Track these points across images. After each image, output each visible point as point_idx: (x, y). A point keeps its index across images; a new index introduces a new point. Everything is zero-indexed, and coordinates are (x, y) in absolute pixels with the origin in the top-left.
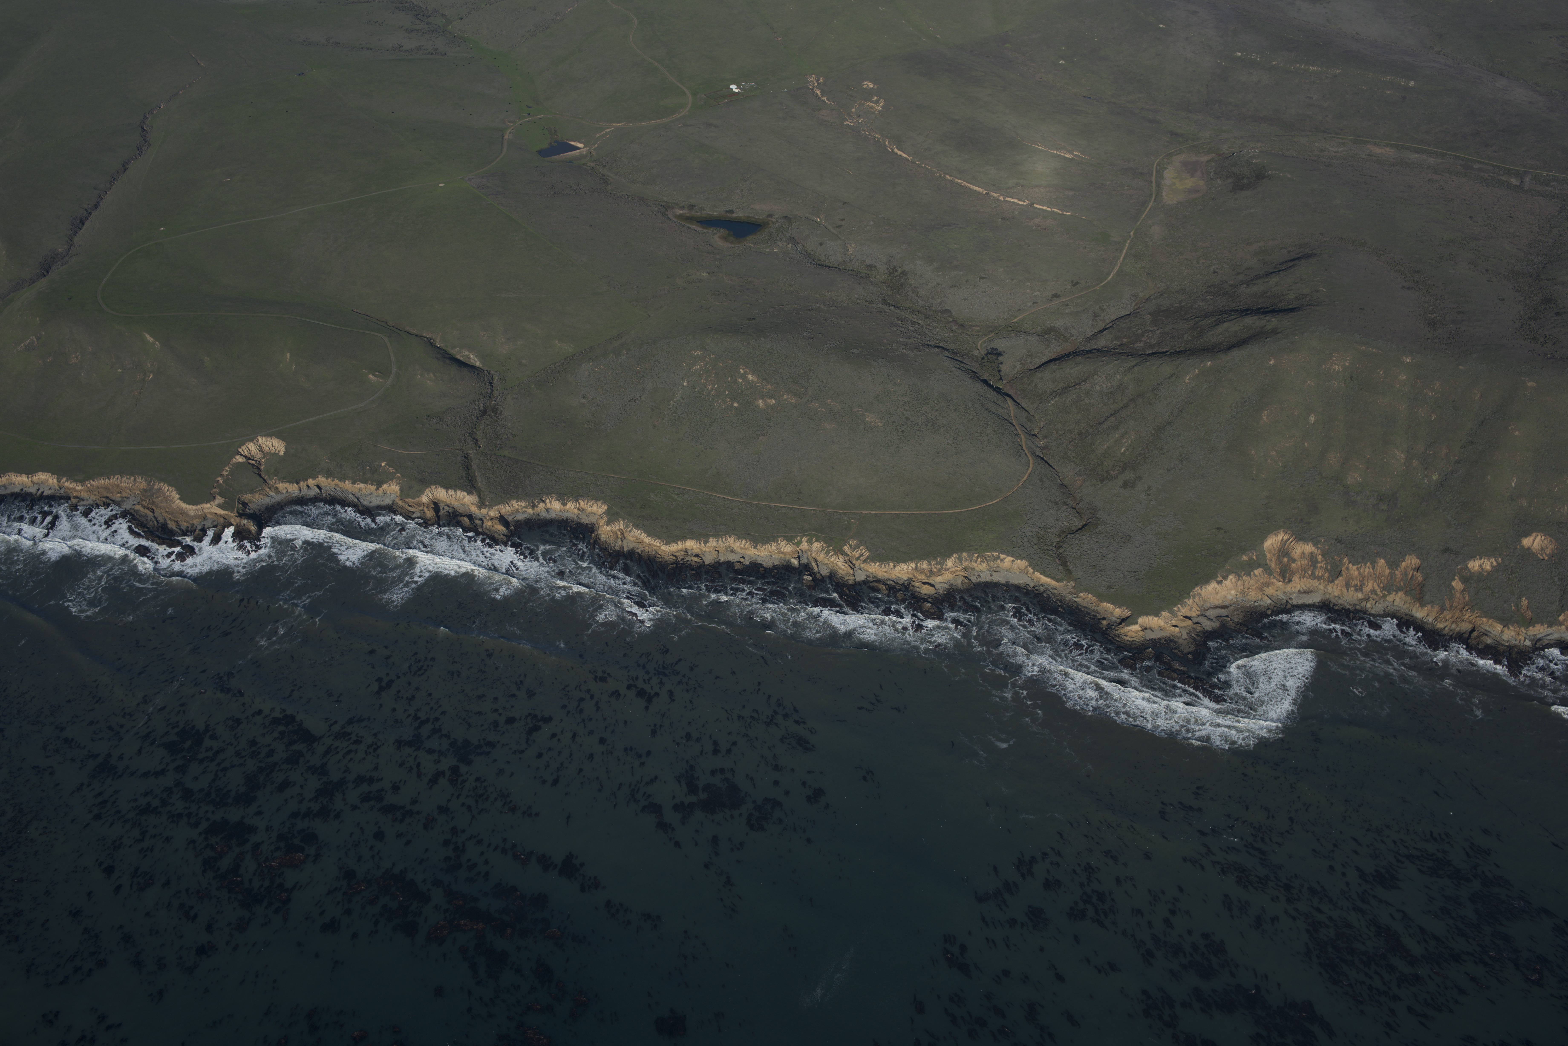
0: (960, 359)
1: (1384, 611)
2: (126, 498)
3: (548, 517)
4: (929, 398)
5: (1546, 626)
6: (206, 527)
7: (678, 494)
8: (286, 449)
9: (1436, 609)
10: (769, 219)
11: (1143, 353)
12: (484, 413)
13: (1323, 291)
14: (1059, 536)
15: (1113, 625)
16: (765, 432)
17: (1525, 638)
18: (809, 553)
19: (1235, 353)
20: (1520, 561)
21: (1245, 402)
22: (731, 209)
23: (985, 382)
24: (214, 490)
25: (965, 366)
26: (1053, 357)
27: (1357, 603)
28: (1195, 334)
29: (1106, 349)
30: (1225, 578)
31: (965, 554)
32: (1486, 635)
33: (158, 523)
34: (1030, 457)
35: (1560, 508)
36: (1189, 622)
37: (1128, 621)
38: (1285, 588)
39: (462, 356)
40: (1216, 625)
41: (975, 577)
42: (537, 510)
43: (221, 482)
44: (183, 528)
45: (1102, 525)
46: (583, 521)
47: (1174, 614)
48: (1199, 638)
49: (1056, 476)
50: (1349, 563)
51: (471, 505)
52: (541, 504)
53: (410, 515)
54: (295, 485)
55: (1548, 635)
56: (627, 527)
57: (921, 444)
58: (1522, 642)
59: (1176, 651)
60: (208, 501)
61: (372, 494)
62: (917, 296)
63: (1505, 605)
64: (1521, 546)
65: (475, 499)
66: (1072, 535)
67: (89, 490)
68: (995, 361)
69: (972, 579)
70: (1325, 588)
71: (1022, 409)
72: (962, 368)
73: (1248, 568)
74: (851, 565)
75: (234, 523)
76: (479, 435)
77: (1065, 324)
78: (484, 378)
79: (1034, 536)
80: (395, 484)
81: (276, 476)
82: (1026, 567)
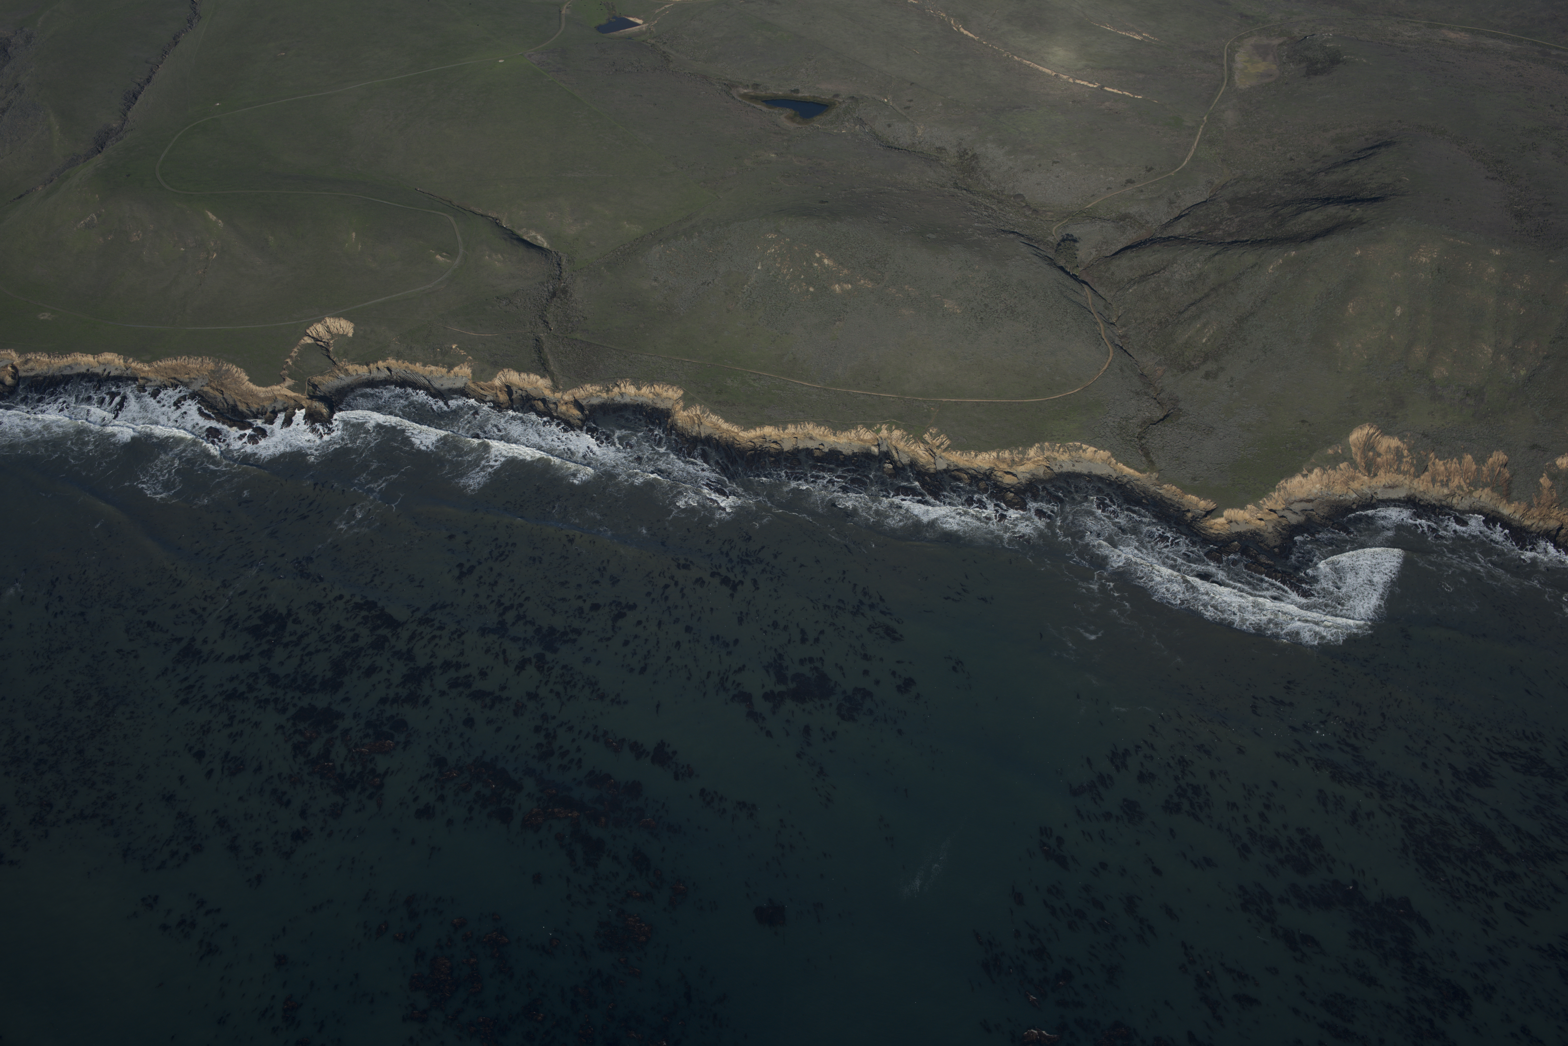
0: (1036, 245)
1: (1470, 507)
2: (194, 379)
3: (623, 401)
4: (1008, 284)
6: (276, 409)
7: (754, 380)
8: (354, 330)
9: (1524, 505)
10: (835, 99)
11: (1222, 241)
12: (554, 295)
13: (1406, 180)
14: (1141, 427)
15: (1198, 518)
16: (841, 317)
18: (889, 441)
19: (1320, 243)
21: (1330, 293)
22: (796, 88)
23: (1062, 269)
24: (284, 372)
25: (1041, 252)
26: (1129, 244)
27: (1443, 498)
28: (1276, 223)
29: (1184, 237)
30: (1310, 471)
31: (1047, 444)
33: (228, 404)
34: (1109, 346)
36: (1274, 516)
37: (1213, 513)
38: (1370, 483)
39: (529, 237)
40: (1301, 518)
41: (1057, 467)
42: (611, 394)
43: (290, 363)
44: (254, 410)
45: (1184, 416)
46: (658, 405)
47: (1259, 508)
48: (1285, 532)
49: (1136, 366)
50: (1435, 458)
51: (544, 389)
52: (616, 388)
53: (483, 398)
54: (365, 367)
56: (704, 412)
57: (1000, 331)
59: (1262, 545)
60: (278, 383)
61: (443, 376)
62: (989, 180)
65: (548, 383)
66: (1154, 426)
67: (157, 371)
68: (1071, 247)
69: (1054, 469)
70: (1411, 483)
71: (1099, 297)
72: (1038, 254)
73: (1333, 462)
74: (932, 453)
75: (306, 406)
76: (550, 317)
77: (1140, 210)
78: (552, 259)
79: (1117, 426)
80: (467, 367)
81: (346, 358)
82: (1109, 458)
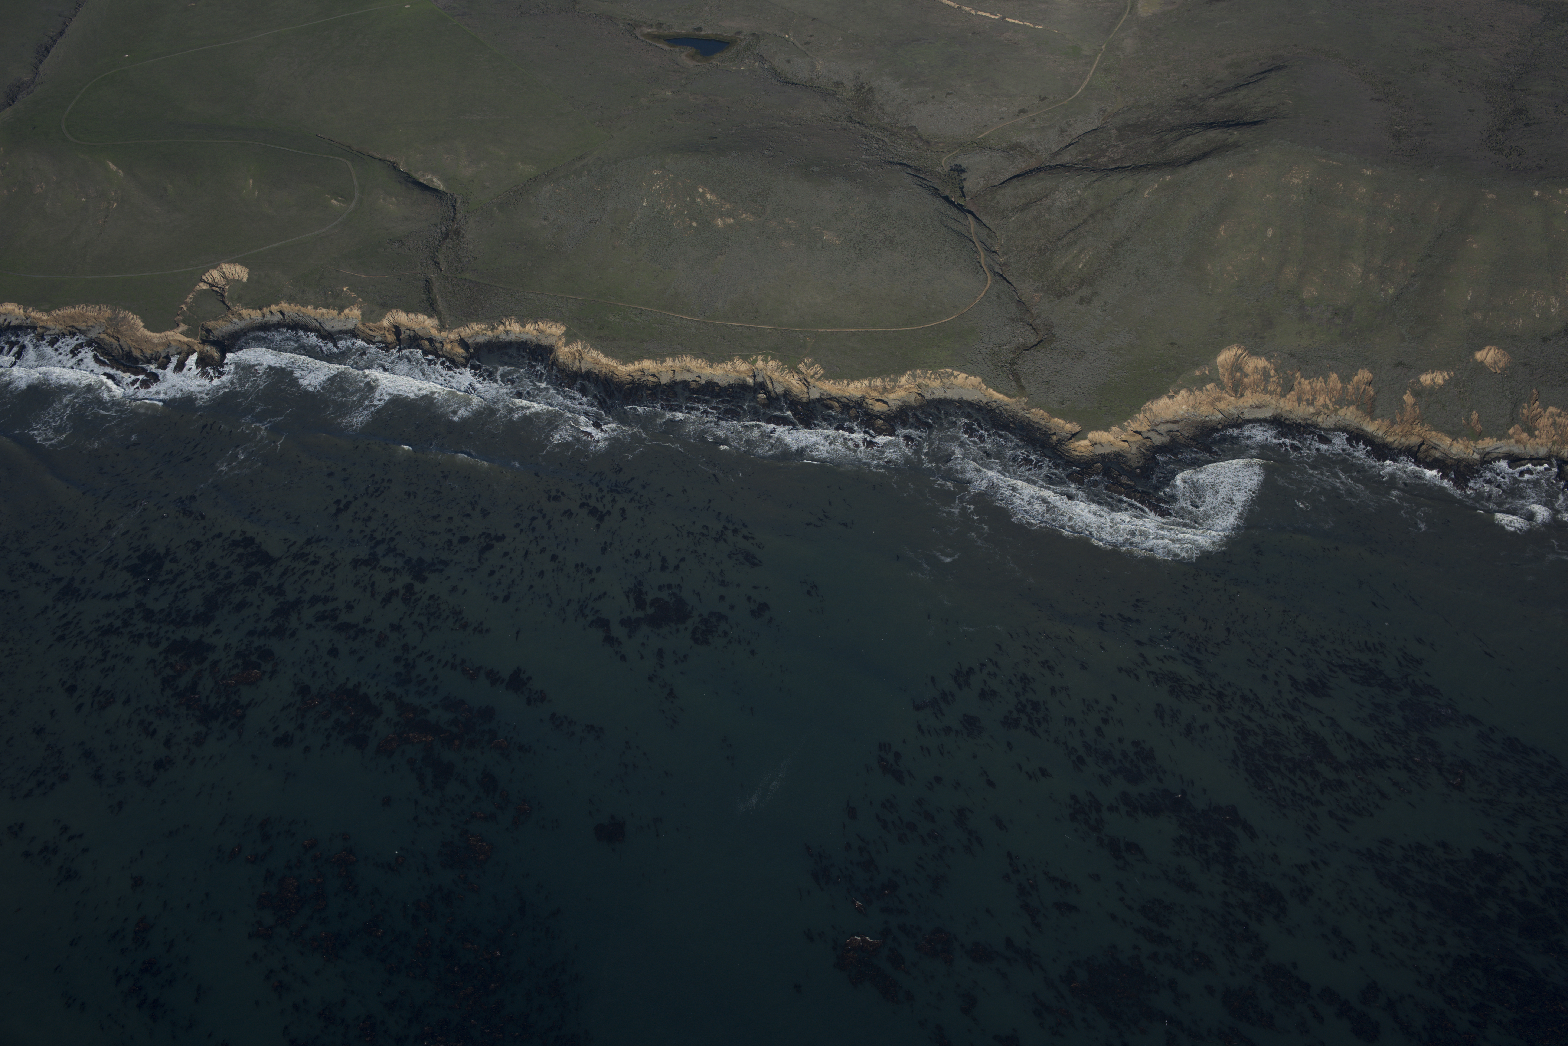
0: (922, 176)
1: (1335, 425)
2: (92, 326)
3: (508, 339)
4: (887, 215)
5: (1495, 439)
6: (170, 354)
7: (636, 315)
8: (249, 275)
9: (1387, 422)
10: (737, 36)
11: (1105, 168)
12: (446, 236)
13: (1289, 103)
14: (1014, 352)
15: (1063, 441)
16: (723, 251)
17: (1474, 451)
18: (765, 372)
19: (1194, 167)
20: (1473, 374)
21: (1203, 216)
22: (699, 26)
23: (946, 199)
24: (178, 317)
25: (927, 183)
26: (1017, 173)
27: (1309, 417)
28: (1158, 148)
29: (1070, 165)
30: (1177, 393)
31: (918, 371)
32: (1435, 448)
33: (123, 351)
34: (988, 274)
35: (1515, 321)
36: (1139, 437)
37: (1077, 436)
38: (1237, 403)
39: (426, 180)
40: (1166, 439)
41: (929, 394)
42: (497, 332)
43: (185, 309)
44: (148, 355)
45: (1057, 341)
46: (542, 342)
47: (1124, 429)
48: (1148, 453)
49: (1014, 293)
50: (1301, 378)
51: (431, 328)
52: (501, 326)
53: (371, 339)
54: (258, 311)
55: (1497, 448)
56: (585, 348)
57: (878, 261)
58: (1471, 455)
59: (1124, 466)
60: (172, 329)
61: (334, 318)
62: (883, 113)
63: (1455, 419)
64: (1474, 359)
65: (435, 322)
66: (1027, 352)
67: (55, 320)
68: (957, 177)
69: (925, 395)
70: (1277, 402)
71: (983, 226)
72: (923, 185)
73: (1200, 383)
74: (805, 383)
75: (198, 350)
76: (441, 258)
77: (1031, 139)
78: (446, 201)
79: (989, 353)
80: (357, 309)
81: (239, 302)
82: (980, 383)
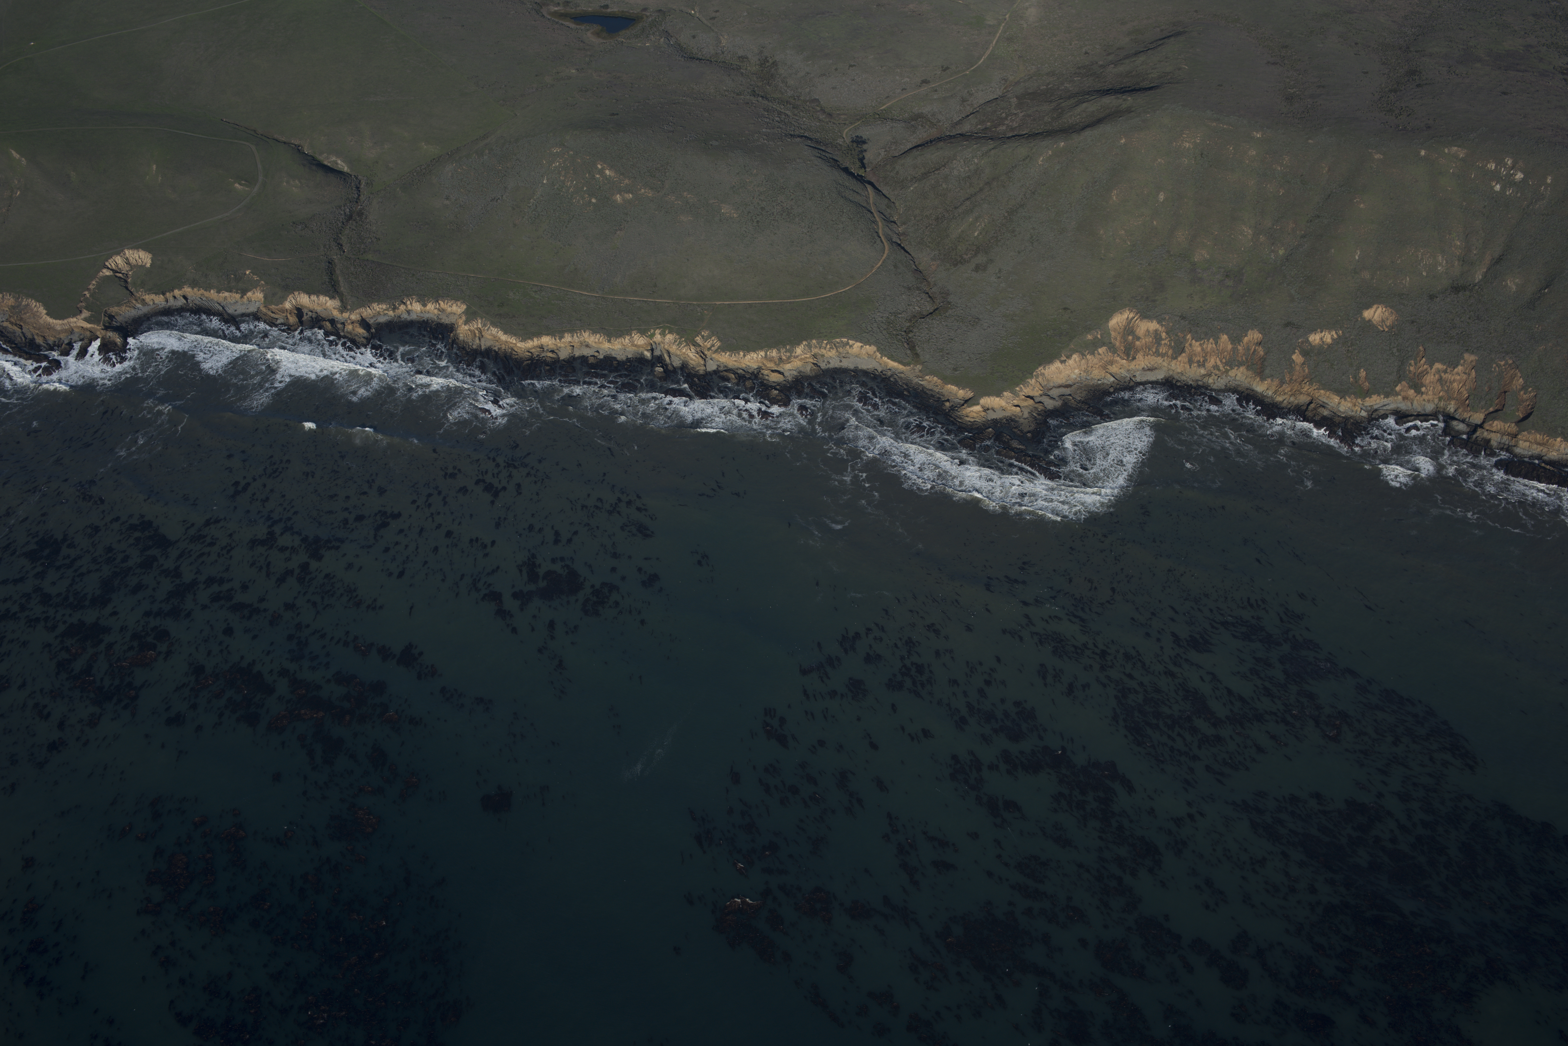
0: (823, 148)
1: (1226, 386)
3: (409, 318)
4: (784, 187)
5: (1382, 396)
6: (73, 341)
7: (535, 292)
8: (152, 261)
9: (1276, 382)
10: (643, 13)
11: (1003, 136)
12: (350, 218)
13: (1185, 68)
14: (910, 320)
15: (956, 407)
16: (622, 227)
17: (1361, 409)
18: (662, 345)
19: (1088, 133)
20: (1361, 333)
21: (1096, 182)
22: (605, 4)
23: (846, 170)
24: (81, 304)
25: (827, 155)
26: (918, 143)
27: (1200, 378)
28: (1055, 116)
29: (970, 134)
30: (1069, 357)
31: (814, 341)
32: (1323, 407)
33: (26, 338)
34: (886, 244)
35: (1402, 280)
36: (1031, 402)
37: (969, 402)
38: (1129, 366)
39: (330, 162)
40: (1058, 403)
41: (824, 363)
42: (398, 312)
43: (88, 295)
44: (51, 342)
45: (952, 309)
46: (443, 321)
47: (1016, 394)
48: (1040, 417)
49: (911, 262)
50: (1192, 340)
51: (333, 309)
52: (402, 306)
53: (273, 322)
54: (161, 296)
55: (1385, 405)
56: (485, 325)
57: (776, 233)
58: (1358, 413)
59: (1016, 430)
60: (74, 316)
61: (237, 302)
62: (786, 86)
63: (1343, 377)
64: (1362, 318)
65: (337, 304)
66: (923, 320)
68: (856, 148)
69: (821, 365)
70: (1169, 365)
71: (883, 196)
72: (823, 157)
73: (1092, 347)
74: (702, 355)
75: (100, 336)
76: (344, 240)
77: (932, 110)
78: (350, 183)
79: (884, 321)
80: (259, 291)
81: (143, 288)
82: (875, 352)
